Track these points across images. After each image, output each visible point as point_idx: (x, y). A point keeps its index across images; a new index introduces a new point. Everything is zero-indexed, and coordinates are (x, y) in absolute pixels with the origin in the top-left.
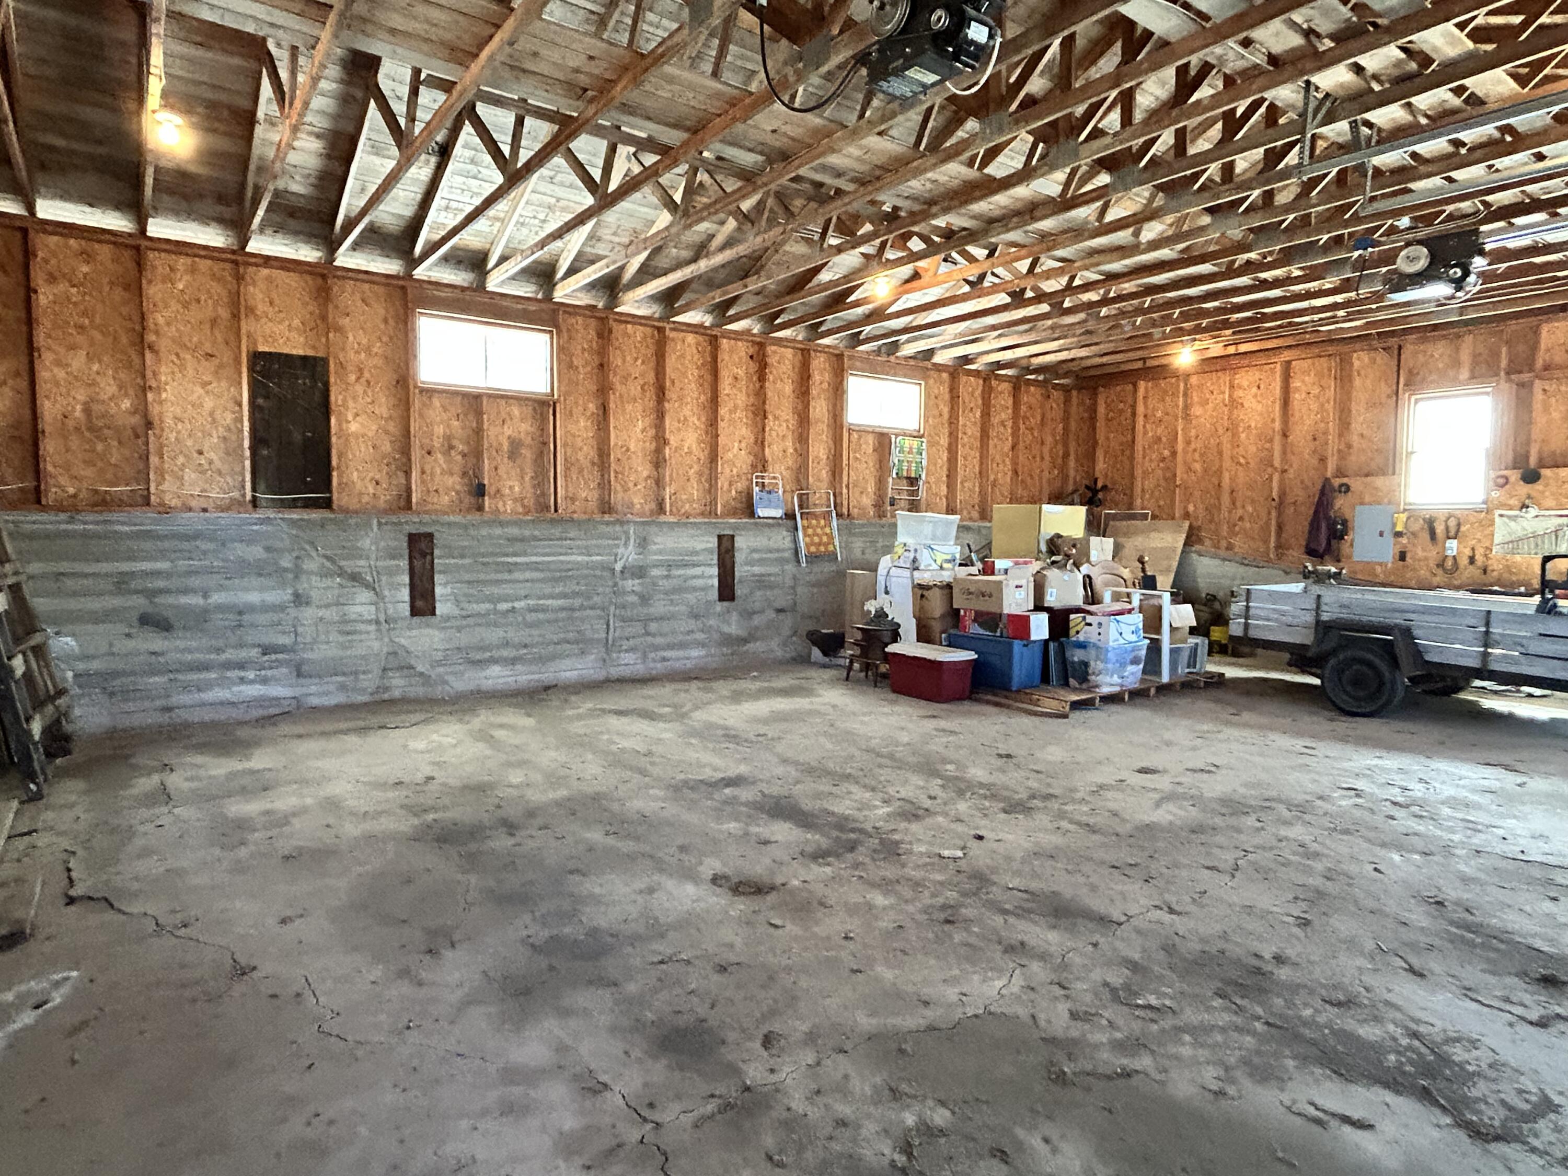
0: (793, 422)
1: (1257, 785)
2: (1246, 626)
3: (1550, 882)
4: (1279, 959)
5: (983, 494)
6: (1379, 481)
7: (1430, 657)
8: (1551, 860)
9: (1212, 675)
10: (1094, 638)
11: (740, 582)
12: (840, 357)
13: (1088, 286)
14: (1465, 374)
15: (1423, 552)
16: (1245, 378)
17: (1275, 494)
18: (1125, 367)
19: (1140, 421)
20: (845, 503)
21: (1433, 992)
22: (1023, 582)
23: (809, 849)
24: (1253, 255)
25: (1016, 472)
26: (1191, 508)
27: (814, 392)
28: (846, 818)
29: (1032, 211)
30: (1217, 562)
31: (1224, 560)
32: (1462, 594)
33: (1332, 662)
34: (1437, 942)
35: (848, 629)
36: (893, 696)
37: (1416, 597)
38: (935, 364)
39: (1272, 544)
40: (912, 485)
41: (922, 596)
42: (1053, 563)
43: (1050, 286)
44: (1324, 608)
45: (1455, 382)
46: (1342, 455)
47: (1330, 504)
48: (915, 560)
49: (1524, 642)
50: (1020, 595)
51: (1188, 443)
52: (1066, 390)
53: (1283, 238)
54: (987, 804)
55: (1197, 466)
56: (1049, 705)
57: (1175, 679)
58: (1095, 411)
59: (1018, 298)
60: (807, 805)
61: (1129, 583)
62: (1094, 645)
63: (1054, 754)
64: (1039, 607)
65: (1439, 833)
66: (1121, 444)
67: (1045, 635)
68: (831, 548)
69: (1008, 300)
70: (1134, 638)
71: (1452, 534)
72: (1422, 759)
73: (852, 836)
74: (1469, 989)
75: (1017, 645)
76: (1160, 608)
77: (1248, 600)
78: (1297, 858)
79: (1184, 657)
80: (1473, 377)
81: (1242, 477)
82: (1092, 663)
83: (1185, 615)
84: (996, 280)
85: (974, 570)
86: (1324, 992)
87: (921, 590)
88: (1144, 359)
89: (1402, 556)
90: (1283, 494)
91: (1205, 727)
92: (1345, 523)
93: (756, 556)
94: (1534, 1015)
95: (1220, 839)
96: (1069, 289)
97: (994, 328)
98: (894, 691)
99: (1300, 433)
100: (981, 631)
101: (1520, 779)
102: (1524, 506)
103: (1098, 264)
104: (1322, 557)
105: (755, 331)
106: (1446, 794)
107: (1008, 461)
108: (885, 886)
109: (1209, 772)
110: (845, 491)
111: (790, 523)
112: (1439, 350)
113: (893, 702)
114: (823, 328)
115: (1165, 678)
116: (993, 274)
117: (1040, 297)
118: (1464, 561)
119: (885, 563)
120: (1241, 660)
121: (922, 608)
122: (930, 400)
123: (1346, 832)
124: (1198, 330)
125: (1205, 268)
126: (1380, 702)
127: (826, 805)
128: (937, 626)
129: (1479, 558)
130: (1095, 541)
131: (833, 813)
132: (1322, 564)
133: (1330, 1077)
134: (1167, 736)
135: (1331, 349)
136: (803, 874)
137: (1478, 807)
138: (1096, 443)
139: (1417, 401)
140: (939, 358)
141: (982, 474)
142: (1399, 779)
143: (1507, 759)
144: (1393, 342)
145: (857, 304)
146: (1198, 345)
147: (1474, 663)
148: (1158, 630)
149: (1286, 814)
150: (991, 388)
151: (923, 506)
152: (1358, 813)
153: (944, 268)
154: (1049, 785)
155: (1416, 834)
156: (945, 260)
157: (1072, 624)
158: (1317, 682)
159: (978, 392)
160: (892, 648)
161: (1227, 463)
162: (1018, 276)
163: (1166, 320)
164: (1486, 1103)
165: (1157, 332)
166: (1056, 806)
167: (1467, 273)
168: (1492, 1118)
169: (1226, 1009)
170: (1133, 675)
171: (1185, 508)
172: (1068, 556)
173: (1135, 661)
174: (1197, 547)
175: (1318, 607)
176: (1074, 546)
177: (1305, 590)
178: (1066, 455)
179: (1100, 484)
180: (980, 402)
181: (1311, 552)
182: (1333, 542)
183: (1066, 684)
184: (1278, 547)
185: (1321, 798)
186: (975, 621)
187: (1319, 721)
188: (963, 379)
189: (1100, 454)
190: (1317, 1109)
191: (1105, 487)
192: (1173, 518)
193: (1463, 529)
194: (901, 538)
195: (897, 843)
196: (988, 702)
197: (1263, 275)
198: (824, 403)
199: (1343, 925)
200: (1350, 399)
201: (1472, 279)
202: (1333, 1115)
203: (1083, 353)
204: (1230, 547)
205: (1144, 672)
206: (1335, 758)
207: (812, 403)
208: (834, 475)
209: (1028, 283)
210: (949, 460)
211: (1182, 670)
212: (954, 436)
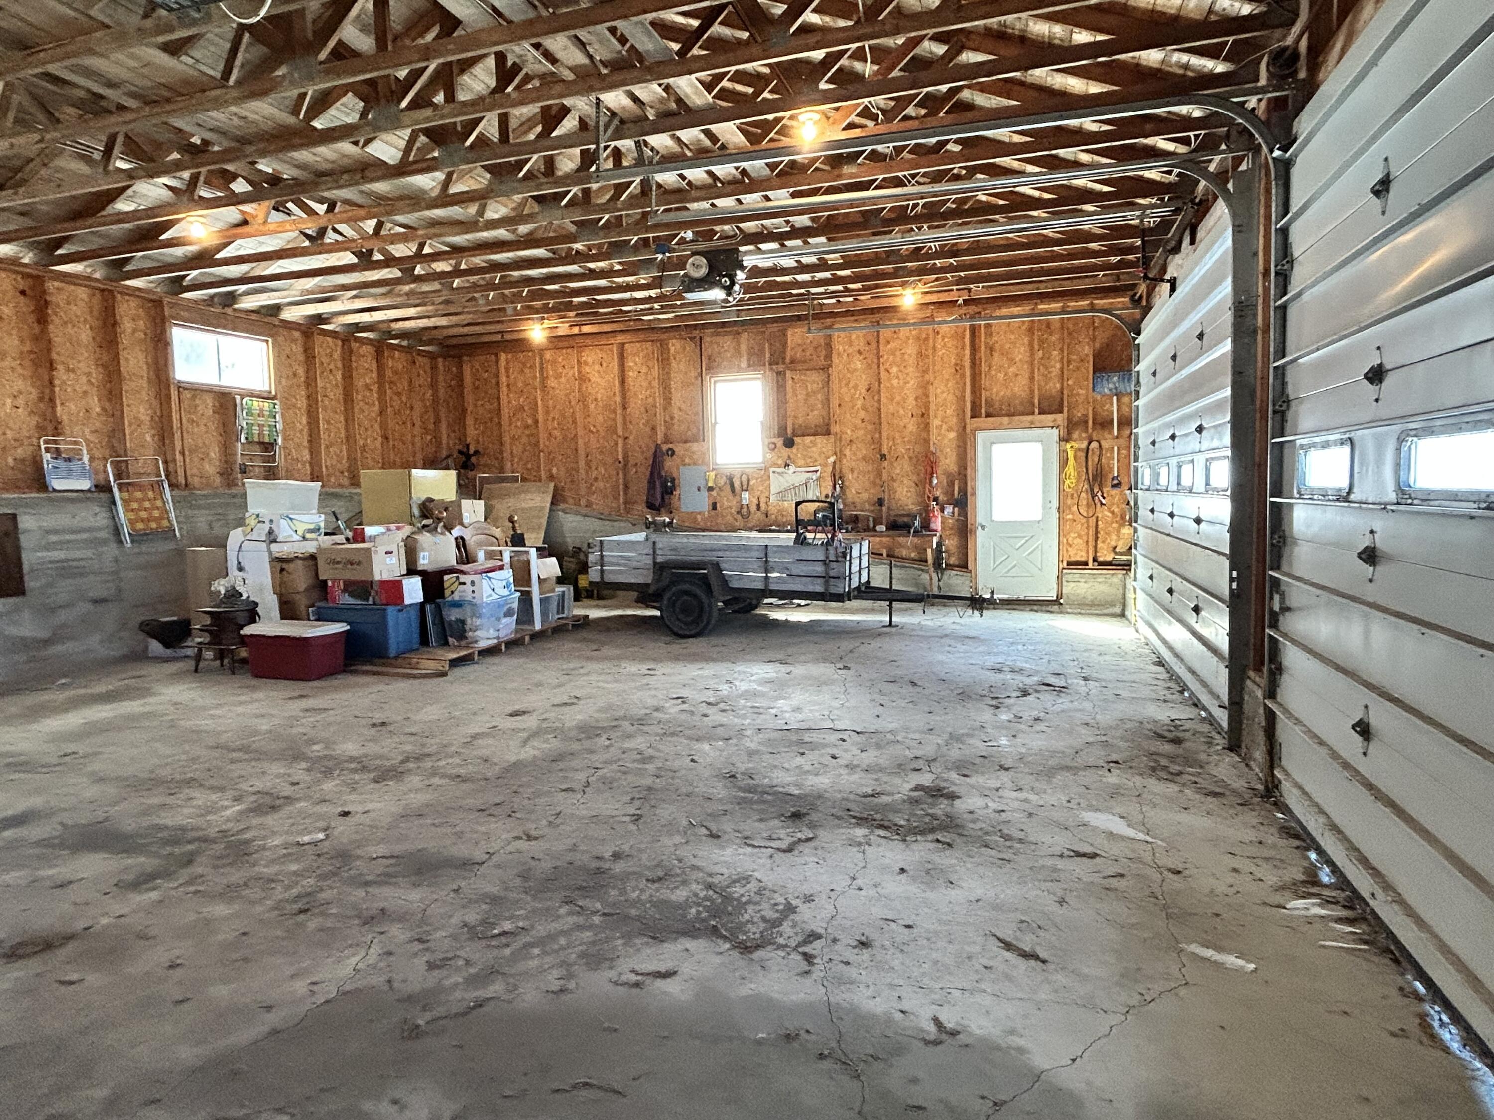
0: (97, 375)
1: (609, 708)
2: (602, 571)
3: (801, 742)
4: (616, 856)
5: (352, 460)
6: (695, 447)
7: (735, 584)
8: (803, 726)
9: (577, 618)
10: (469, 597)
11: (32, 571)
12: (158, 303)
13: (436, 256)
14: (744, 364)
15: (727, 502)
16: (590, 356)
17: (620, 458)
18: (486, 339)
19: (504, 389)
20: (181, 472)
21: (723, 848)
22: (393, 547)
23: (130, 877)
24: (578, 246)
25: (386, 438)
26: (554, 471)
27: (125, 340)
28: (183, 829)
29: (362, 170)
30: (579, 518)
31: (585, 516)
32: (755, 534)
33: (667, 596)
34: (728, 807)
35: (193, 615)
36: (255, 682)
37: (724, 538)
38: (282, 320)
39: (621, 500)
40: (266, 450)
41: (282, 570)
42: (424, 526)
43: (400, 250)
44: (659, 552)
45: (740, 369)
46: (668, 425)
47: (661, 464)
48: (271, 532)
49: (789, 566)
50: (392, 560)
51: (547, 412)
52: (432, 356)
53: (601, 234)
54: (357, 777)
55: (556, 433)
56: (429, 665)
57: (547, 626)
58: (462, 380)
59: (365, 260)
60: (129, 825)
61: (502, 542)
62: (470, 603)
63: (431, 713)
64: (412, 571)
65: (736, 720)
66: (490, 412)
67: (419, 597)
68: (165, 523)
69: (355, 260)
70: (506, 592)
71: (745, 487)
72: (730, 665)
73: (190, 847)
74: (746, 838)
75: (391, 610)
76: (528, 562)
77: (601, 550)
78: (636, 765)
79: (554, 606)
80: (749, 366)
81: (594, 444)
82: (469, 621)
83: (549, 567)
84: (340, 238)
85: (340, 538)
86: (648, 873)
87: (281, 564)
88: (502, 332)
89: (714, 506)
90: (626, 457)
91: (571, 665)
92: (673, 480)
93: (54, 538)
94: (784, 845)
95: (576, 763)
96: (419, 256)
97: (345, 288)
98: (257, 676)
99: (636, 405)
100: (352, 601)
101: (789, 668)
102: (787, 465)
103: (440, 236)
104: (658, 510)
105: (26, 261)
106: (743, 688)
107: (377, 426)
108: (229, 893)
109: (572, 704)
110: (178, 457)
111: (104, 496)
112: (727, 343)
113: (254, 689)
114: (129, 268)
115: (538, 626)
116: (335, 230)
117: (390, 261)
118: (753, 508)
119: (235, 536)
120: (601, 603)
121: (282, 584)
122: (281, 361)
123: (673, 734)
124: (546, 309)
125: (540, 252)
126: (702, 625)
127: (157, 821)
128: (302, 602)
129: (763, 506)
130: (466, 504)
131: (166, 827)
132: (659, 515)
133: (647, 944)
134: (538, 677)
135: (654, 336)
136: (118, 908)
137: (763, 695)
138: (464, 411)
139: (715, 382)
140: (288, 314)
141: (349, 438)
142: (712, 684)
143: (780, 656)
144: (696, 333)
145: (171, 244)
146: (547, 323)
147: (760, 586)
148: (528, 583)
149: (630, 729)
150: (351, 352)
151: (283, 473)
152: (683, 717)
153: (276, 216)
154: (423, 745)
155: (721, 725)
156: (276, 209)
157: (446, 585)
158: (657, 613)
159: (337, 355)
160: (249, 630)
161: (580, 432)
162: (364, 237)
163: (517, 297)
164: (753, 923)
165: (509, 307)
166: (430, 764)
167: (733, 283)
168: (754, 934)
169: (570, 913)
170: (508, 627)
171: (550, 470)
172: (439, 520)
173: (509, 613)
174: (562, 506)
175: (654, 552)
176: (446, 509)
177: (647, 539)
178: (437, 422)
179: (472, 450)
180: (340, 365)
181: (651, 506)
182: (667, 497)
183: (446, 643)
184: (626, 503)
185: (657, 710)
186: (345, 591)
187: (659, 645)
188: (318, 339)
189: (470, 421)
190: (638, 974)
191: (476, 453)
192: (540, 481)
193: (751, 483)
194: (252, 510)
195: (247, 842)
196: (366, 673)
197: (591, 265)
198: (141, 357)
199: (666, 812)
200: (669, 379)
201: (736, 288)
202: (648, 974)
203: (443, 321)
204: (589, 505)
205: (518, 622)
206: (670, 675)
207: (123, 355)
208: (163, 439)
209: (375, 245)
210: (309, 423)
211: (553, 616)
212: (312, 399)
